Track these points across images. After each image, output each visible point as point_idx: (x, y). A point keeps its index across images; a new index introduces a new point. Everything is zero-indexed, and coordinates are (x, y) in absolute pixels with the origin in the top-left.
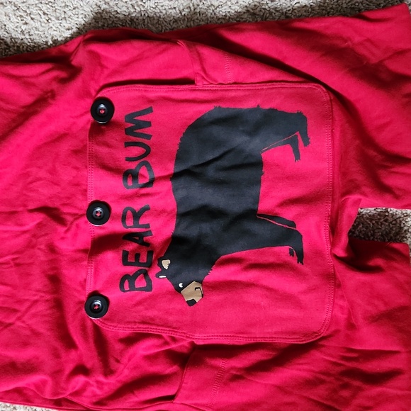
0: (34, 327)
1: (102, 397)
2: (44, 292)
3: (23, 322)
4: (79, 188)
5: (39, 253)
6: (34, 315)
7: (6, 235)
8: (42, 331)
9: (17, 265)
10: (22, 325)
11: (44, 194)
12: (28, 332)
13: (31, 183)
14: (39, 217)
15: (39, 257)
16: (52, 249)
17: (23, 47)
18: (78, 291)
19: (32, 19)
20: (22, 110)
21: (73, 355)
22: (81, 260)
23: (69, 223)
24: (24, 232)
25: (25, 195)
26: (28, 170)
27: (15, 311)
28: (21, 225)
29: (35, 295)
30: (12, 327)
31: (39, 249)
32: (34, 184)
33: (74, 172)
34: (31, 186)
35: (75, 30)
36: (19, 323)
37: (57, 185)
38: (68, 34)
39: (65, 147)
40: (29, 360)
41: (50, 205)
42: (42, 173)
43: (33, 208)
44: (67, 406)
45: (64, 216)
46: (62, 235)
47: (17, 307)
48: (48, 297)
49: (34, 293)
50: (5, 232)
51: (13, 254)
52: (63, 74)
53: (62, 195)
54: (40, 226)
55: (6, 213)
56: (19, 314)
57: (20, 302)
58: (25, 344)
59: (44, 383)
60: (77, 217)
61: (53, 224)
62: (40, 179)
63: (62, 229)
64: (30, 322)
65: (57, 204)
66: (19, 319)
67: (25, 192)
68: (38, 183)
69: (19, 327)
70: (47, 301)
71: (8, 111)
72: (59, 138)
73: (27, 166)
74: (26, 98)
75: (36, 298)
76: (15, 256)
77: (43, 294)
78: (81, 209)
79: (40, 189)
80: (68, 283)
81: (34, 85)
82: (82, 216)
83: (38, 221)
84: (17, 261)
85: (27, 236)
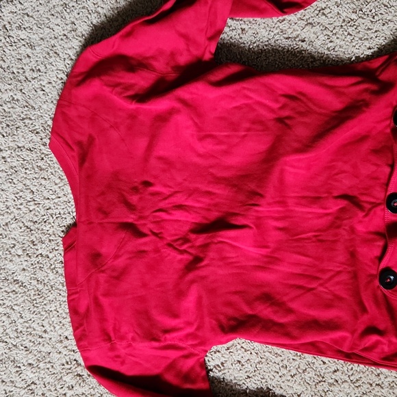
0: (337, 293)
1: (388, 354)
2: (347, 265)
3: (326, 288)
4: (378, 181)
5: (344, 232)
6: (338, 283)
7: (310, 216)
8: (344, 296)
9: (321, 241)
10: (325, 290)
11: (345, 183)
12: (329, 297)
13: (337, 174)
14: (343, 203)
15: (344, 236)
16: (352, 230)
17: (329, 61)
18: (370, 266)
19: (338, 38)
20: (334, 114)
21: (365, 317)
22: (373, 240)
23: (366, 210)
24: (327, 214)
25: (330, 184)
26: (334, 163)
27: (317, 278)
28: (325, 209)
29: (339, 267)
30: (314, 291)
31: (344, 229)
32: (339, 175)
33: (373, 168)
34: (337, 177)
35: (376, 49)
36: (321, 289)
37: (357, 177)
38: (369, 52)
39: (366, 146)
40: (331, 320)
41: (350, 193)
42: (347, 167)
43: (336, 195)
44: (356, 359)
45: (363, 204)
46: (361, 219)
47: (319, 275)
48: (350, 269)
49: (338, 265)
50: (310, 213)
51: (315, 231)
52: (374, 87)
53: (360, 186)
54: (342, 210)
55: (311, 197)
56: (321, 282)
57: (323, 271)
58: (328, 306)
59: (344, 339)
60: (376, 205)
61: (355, 209)
62: (344, 172)
63: (361, 214)
64: (332, 289)
65: (355, 193)
66: (321, 285)
67: (329, 182)
68: (343, 175)
69: (320, 291)
70: (349, 272)
71: (320, 114)
72: (362, 139)
73: (333, 161)
74: (336, 104)
75: (339, 269)
76: (316, 234)
77: (346, 267)
78: (378, 199)
79: (344, 181)
80: (361, 258)
81: (343, 94)
82: (380, 204)
83: (341, 206)
84: (320, 238)
85: (330, 218)
